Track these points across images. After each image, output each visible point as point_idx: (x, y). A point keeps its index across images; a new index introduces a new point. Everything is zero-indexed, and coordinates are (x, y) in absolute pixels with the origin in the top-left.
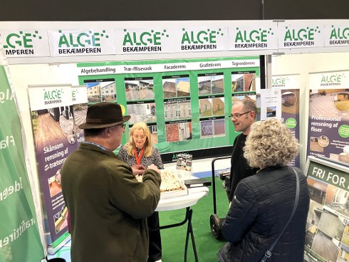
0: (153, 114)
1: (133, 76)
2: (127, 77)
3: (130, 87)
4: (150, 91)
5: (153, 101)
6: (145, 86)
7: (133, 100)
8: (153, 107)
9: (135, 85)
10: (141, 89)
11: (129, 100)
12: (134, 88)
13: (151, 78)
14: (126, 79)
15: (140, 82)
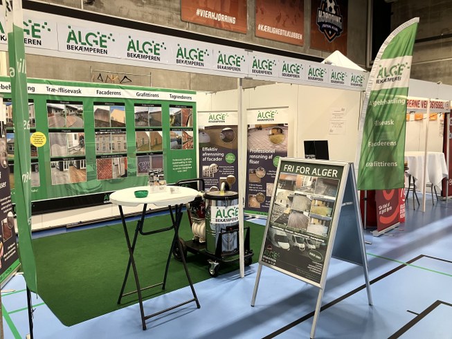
0: (82, 145)
1: (57, 99)
2: (50, 98)
3: (53, 112)
4: (78, 118)
5: (82, 131)
6: (73, 112)
7: (57, 127)
8: (82, 138)
9: (60, 110)
10: (68, 115)
11: (52, 128)
12: (58, 113)
13: (81, 103)
14: (49, 101)
15: (67, 107)
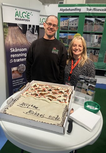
1: (91, 15)
2: (88, 15)
3: (88, 23)
4: (101, 26)
5: (101, 34)
6: (98, 23)
7: (88, 31)
8: (100, 38)
9: (91, 21)
10: (95, 24)
11: (85, 31)
12: (90, 23)
13: (104, 17)
14: (86, 17)
15: (96, 19)
